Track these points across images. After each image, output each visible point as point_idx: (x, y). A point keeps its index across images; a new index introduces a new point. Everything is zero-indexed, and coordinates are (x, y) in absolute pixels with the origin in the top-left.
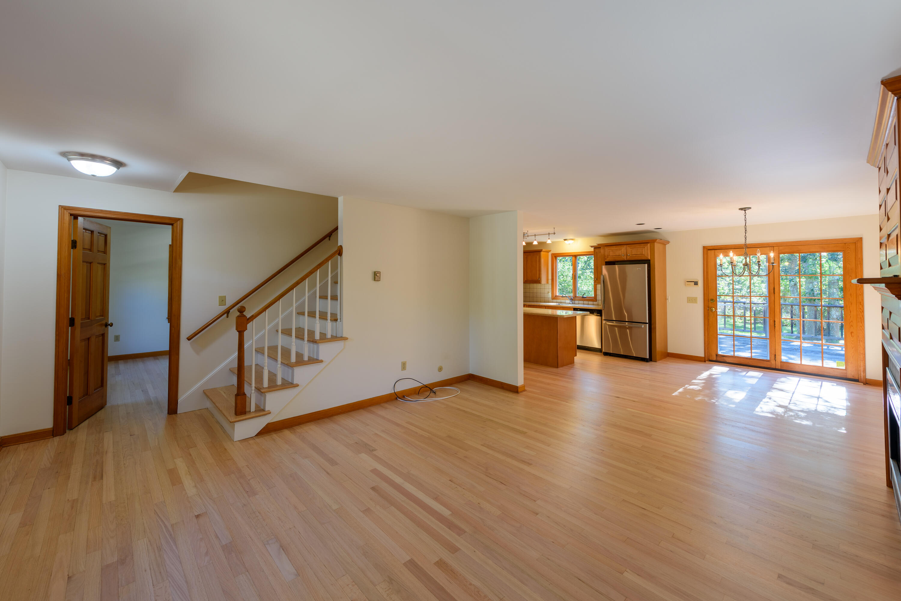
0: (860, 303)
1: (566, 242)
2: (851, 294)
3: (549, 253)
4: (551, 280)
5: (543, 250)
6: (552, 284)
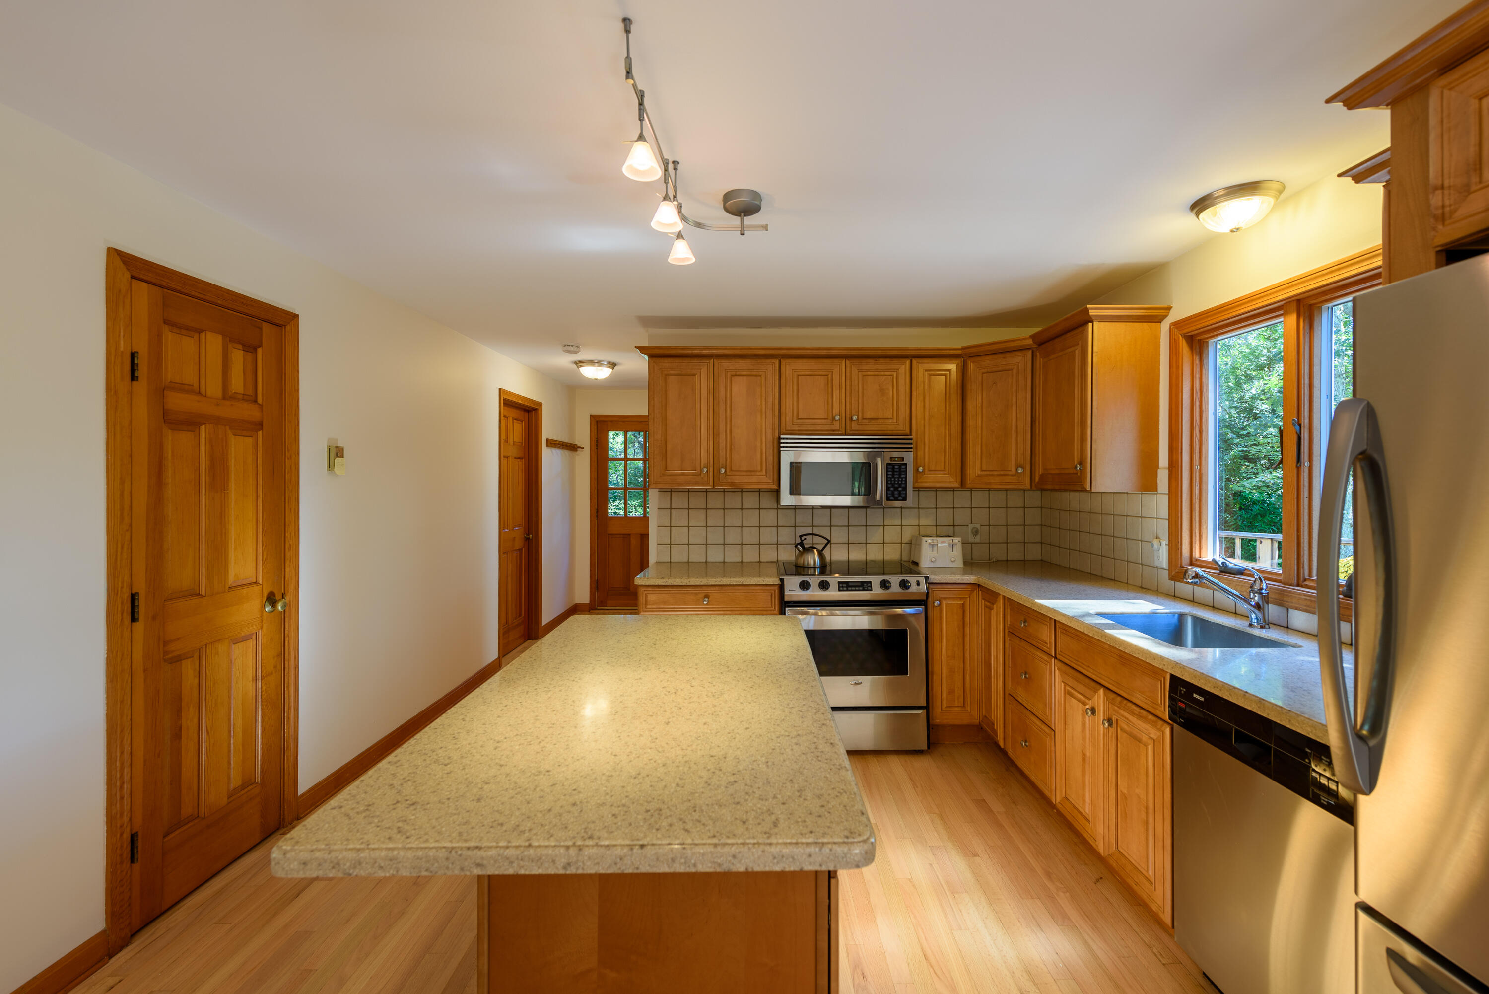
1: (1208, 217)
3: (1163, 323)
4: (1166, 472)
5: (1092, 312)
6: (1170, 494)
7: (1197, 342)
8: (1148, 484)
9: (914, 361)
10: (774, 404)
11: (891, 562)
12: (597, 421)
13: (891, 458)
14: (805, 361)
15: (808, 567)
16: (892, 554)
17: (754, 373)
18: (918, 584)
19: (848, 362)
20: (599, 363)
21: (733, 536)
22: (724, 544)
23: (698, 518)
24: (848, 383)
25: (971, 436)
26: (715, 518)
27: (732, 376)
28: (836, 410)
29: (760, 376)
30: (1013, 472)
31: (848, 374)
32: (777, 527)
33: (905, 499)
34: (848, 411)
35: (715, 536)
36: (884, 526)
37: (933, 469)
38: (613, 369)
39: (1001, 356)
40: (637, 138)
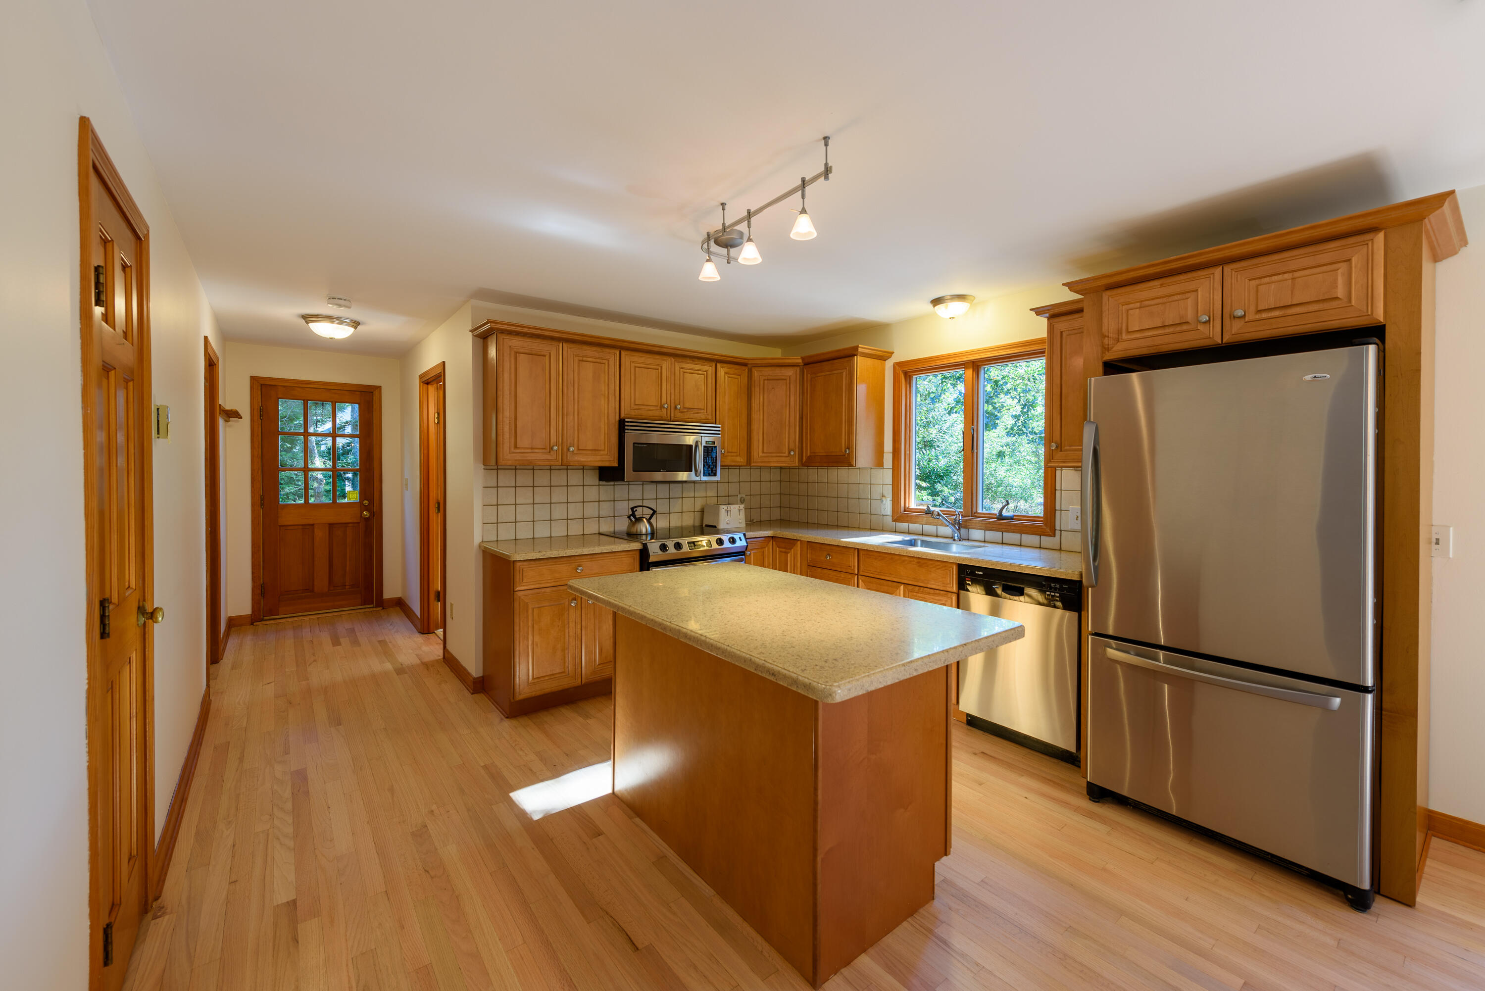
1: (940, 308)
3: (887, 361)
4: (891, 456)
5: (860, 350)
6: (893, 469)
7: (908, 377)
8: (880, 464)
9: (718, 365)
10: (615, 390)
11: (687, 527)
12: (261, 385)
13: (706, 442)
14: (641, 354)
15: (641, 535)
16: (689, 520)
17: (598, 361)
18: (741, 539)
19: (673, 360)
20: (340, 320)
21: (559, 512)
22: (551, 520)
23: (524, 496)
25: (755, 426)
26: (542, 495)
27: (580, 361)
28: (664, 400)
29: (604, 364)
30: (787, 454)
31: (673, 370)
32: (599, 501)
33: (715, 475)
34: (673, 401)
35: (542, 512)
36: (682, 498)
37: (730, 451)
38: (356, 328)
39: (778, 368)
40: (803, 211)
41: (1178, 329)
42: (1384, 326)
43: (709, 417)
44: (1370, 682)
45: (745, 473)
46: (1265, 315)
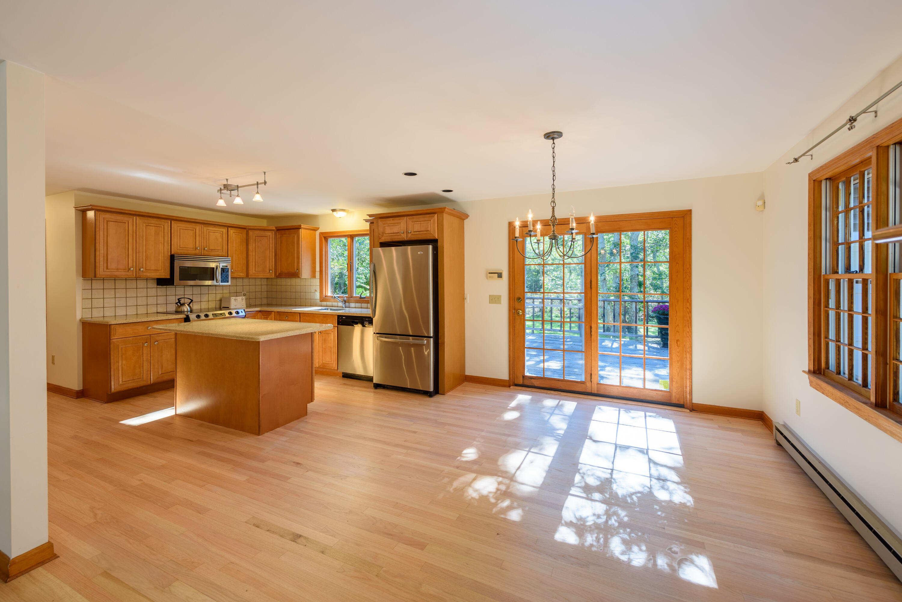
0: (688, 299)
1: (335, 213)
2: (677, 288)
3: (315, 232)
4: (319, 273)
5: (302, 226)
6: (320, 279)
7: (326, 239)
8: (314, 276)
9: (229, 229)
10: (168, 240)
11: (211, 308)
13: (222, 266)
14: (183, 223)
15: (184, 312)
16: (212, 305)
17: (158, 225)
18: (242, 312)
19: (202, 226)
21: (131, 302)
22: (126, 307)
23: (109, 294)
24: (202, 234)
25: (251, 259)
26: (121, 293)
27: (147, 225)
28: (197, 245)
29: (162, 227)
30: (268, 272)
31: (202, 230)
32: (157, 296)
33: (228, 282)
34: (202, 246)
35: (121, 302)
36: (208, 294)
37: (236, 270)
39: (263, 231)
40: (258, 193)
41: (397, 234)
42: (437, 240)
43: (224, 254)
44: (432, 335)
45: (246, 281)
46: (415, 233)
